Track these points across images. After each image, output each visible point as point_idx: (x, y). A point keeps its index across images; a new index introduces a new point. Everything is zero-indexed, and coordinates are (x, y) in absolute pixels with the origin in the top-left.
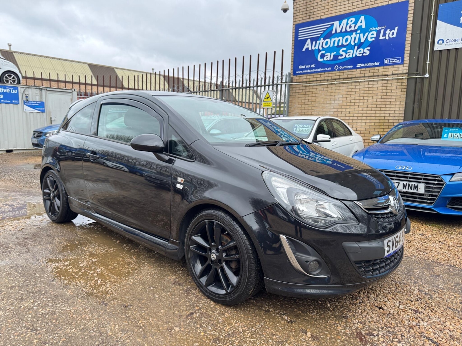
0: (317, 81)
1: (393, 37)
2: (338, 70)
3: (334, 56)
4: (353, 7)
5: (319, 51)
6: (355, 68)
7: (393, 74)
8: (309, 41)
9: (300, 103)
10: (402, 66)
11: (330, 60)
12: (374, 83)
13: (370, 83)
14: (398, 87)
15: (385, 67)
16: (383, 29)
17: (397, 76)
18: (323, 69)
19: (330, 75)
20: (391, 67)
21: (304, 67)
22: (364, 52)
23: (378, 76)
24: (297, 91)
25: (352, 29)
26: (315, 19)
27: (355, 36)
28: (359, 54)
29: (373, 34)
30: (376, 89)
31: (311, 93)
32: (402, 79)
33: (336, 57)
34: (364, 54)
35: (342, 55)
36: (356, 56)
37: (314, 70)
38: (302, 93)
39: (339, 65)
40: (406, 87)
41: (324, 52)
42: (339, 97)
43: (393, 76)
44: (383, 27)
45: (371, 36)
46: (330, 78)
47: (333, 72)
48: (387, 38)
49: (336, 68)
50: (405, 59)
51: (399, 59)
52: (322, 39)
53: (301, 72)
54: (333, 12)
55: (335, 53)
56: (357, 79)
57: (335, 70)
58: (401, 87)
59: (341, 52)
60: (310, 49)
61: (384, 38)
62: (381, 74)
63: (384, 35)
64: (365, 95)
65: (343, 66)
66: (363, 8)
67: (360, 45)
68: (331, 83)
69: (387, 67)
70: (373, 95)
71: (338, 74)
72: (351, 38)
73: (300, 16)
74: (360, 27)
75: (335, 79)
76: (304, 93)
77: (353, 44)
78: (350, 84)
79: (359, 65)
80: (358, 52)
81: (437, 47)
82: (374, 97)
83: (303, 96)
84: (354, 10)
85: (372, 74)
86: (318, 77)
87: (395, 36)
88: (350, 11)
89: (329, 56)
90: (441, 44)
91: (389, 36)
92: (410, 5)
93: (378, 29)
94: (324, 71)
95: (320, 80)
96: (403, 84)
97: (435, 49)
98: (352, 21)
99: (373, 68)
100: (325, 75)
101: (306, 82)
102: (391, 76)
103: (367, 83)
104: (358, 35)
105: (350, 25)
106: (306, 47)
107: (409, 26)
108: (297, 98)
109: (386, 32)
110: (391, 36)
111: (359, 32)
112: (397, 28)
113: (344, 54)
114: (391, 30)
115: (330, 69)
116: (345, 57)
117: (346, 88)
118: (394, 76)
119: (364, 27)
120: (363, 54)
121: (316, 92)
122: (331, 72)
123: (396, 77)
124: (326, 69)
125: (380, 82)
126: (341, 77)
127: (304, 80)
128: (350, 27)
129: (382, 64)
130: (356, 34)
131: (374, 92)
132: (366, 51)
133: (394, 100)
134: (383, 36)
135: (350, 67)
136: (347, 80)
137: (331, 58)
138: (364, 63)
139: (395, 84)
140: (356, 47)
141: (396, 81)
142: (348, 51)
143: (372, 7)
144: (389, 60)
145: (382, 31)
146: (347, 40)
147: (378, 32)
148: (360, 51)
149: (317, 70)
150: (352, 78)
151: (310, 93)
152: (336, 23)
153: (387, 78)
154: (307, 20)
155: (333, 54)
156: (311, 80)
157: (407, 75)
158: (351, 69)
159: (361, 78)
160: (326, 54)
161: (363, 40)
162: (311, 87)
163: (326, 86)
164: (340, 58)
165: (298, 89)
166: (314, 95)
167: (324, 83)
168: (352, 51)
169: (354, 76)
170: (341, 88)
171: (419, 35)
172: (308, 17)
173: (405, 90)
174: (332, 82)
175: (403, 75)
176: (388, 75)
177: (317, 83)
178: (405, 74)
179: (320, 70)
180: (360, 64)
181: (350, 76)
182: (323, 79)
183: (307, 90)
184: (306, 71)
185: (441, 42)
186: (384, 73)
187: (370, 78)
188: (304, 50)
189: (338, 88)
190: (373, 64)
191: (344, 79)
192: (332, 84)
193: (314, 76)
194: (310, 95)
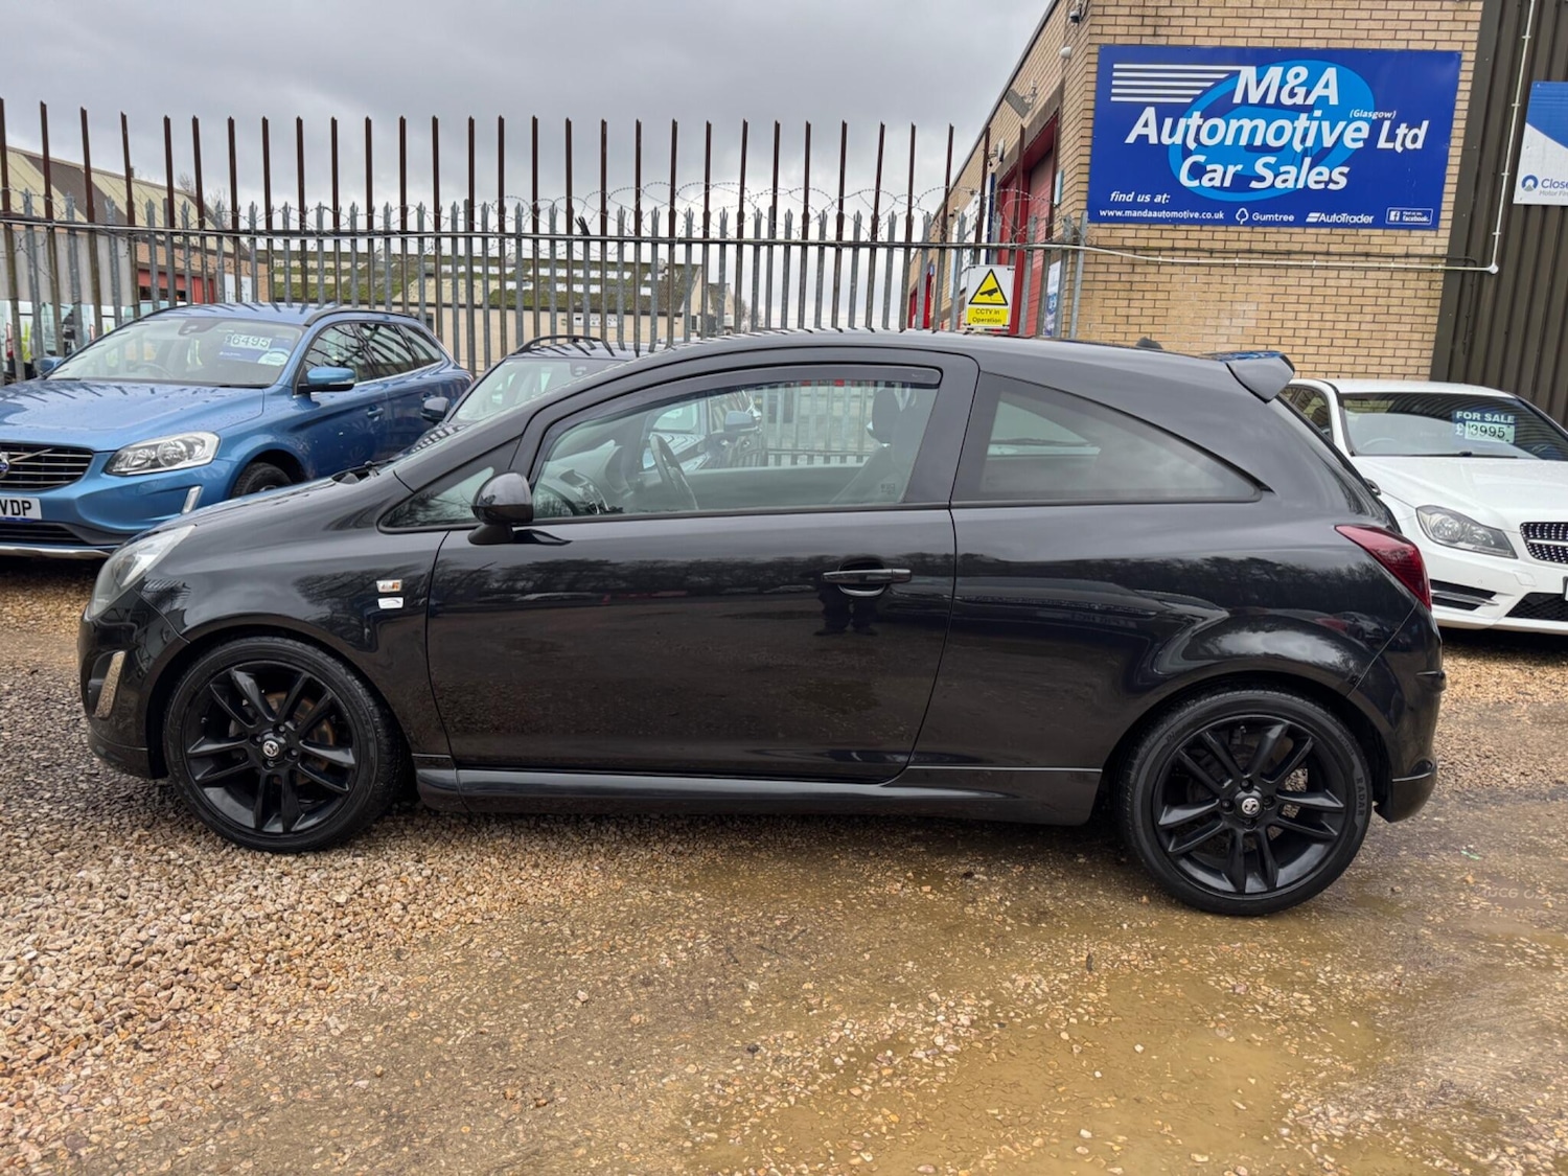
0: (1173, 249)
1: (1415, 149)
2: (1245, 224)
3: (1235, 175)
4: (1305, 34)
5: (1186, 152)
6: (1301, 222)
7: (1407, 256)
8: (1150, 114)
9: (1109, 319)
10: (1433, 233)
11: (1221, 188)
12: (1356, 274)
13: (1343, 274)
14: (1420, 293)
15: (1388, 232)
16: (1387, 119)
17: (1417, 260)
18: (1197, 215)
19: (1219, 236)
20: (1402, 232)
21: (1130, 198)
22: (1331, 180)
23: (1367, 255)
24: (1100, 277)
25: (1299, 100)
26: (1173, 41)
27: (1307, 124)
28: (1316, 182)
29: (1358, 130)
30: (1359, 292)
31: (1154, 287)
32: (1432, 270)
33: (1241, 182)
34: (1332, 186)
35: (1262, 179)
36: (1306, 186)
37: (1163, 214)
38: (1118, 286)
39: (1253, 207)
40: (1439, 294)
41: (1201, 158)
42: (1245, 307)
43: (1407, 260)
44: (1388, 115)
45: (1354, 135)
46: (1219, 245)
47: (1231, 229)
48: (1399, 149)
49: (1242, 215)
50: (1443, 215)
51: (1427, 214)
52: (1197, 114)
53: (1119, 213)
54: (1240, 32)
55: (1239, 167)
56: (1305, 257)
57: (1237, 224)
58: (1427, 293)
59: (1259, 168)
60: (1153, 140)
61: (1390, 146)
62: (1376, 250)
63: (1392, 137)
64: (1328, 308)
65: (1263, 213)
66: (1334, 45)
67: (1320, 156)
68: (1221, 261)
69: (1394, 232)
70: (1351, 309)
71: (1245, 236)
72: (1294, 129)
73: (1120, 20)
74: (1322, 101)
75: (1237, 252)
76: (1128, 286)
77: (1298, 147)
78: (1282, 272)
79: (1313, 217)
80: (1313, 176)
81: (1521, 197)
82: (1353, 317)
83: (1122, 294)
84: (1306, 44)
85: (1350, 249)
86: (1179, 236)
87: (1419, 145)
88: (1295, 44)
89: (1219, 176)
90: (1529, 189)
91: (1403, 144)
92: (1464, 66)
93: (1374, 117)
94: (1201, 222)
95: (1186, 250)
96: (1434, 286)
97: (1516, 201)
98: (1297, 76)
99: (1354, 231)
100: (1203, 235)
101: (1134, 249)
102: (1403, 260)
103: (1334, 274)
104: (1315, 124)
105: (1293, 88)
106: (1138, 130)
107: (1459, 126)
108: (1098, 302)
109: (1398, 131)
110: (1409, 145)
111: (1317, 113)
112: (1425, 124)
113: (1269, 175)
114: (1410, 128)
115: (1220, 215)
116: (1273, 185)
117: (1269, 281)
118: (1411, 260)
119: (1334, 101)
120: (1327, 183)
121: (1168, 287)
122: (1224, 228)
123: (1414, 264)
124: (1209, 216)
125: (1370, 274)
126: (1255, 246)
127: (1129, 243)
128: (1292, 94)
129: (1380, 223)
130: (1311, 118)
131: (1355, 301)
132: (1336, 176)
133: (1408, 328)
134: (1387, 141)
135: (1285, 218)
136: (1275, 257)
137: (1227, 183)
138: (1329, 213)
139: (1412, 285)
140: (1308, 161)
141: (1415, 276)
142: (1282, 169)
143: (1360, 45)
144: (1402, 212)
145: (1387, 124)
146: (1279, 133)
147: (1375, 127)
148: (1320, 174)
149: (1175, 214)
150: (1289, 253)
151: (1148, 287)
152: (1248, 73)
153: (1393, 265)
154: (1146, 41)
155: (1231, 170)
156: (1153, 244)
157: (1444, 261)
158: (1288, 224)
159: (1318, 257)
160: (1209, 168)
161: (1328, 142)
162: (1153, 269)
163: (1205, 270)
164: (1254, 184)
165: (1103, 268)
166: (1160, 295)
167: (1199, 258)
168: (1293, 170)
169: (1297, 247)
170: (1253, 280)
171: (1478, 154)
172: (1149, 31)
173: (1438, 303)
174: (1224, 258)
175: (1434, 261)
176: (1393, 257)
177: (1173, 257)
178: (1442, 257)
179: (1185, 214)
180: (1318, 215)
181: (1283, 247)
182: (1194, 245)
183: (1137, 278)
184: (1135, 214)
185: (1530, 182)
186: (1385, 250)
187: (1343, 258)
188: (1131, 139)
189: (1244, 280)
190: (1356, 219)
191: (1263, 252)
192: (1224, 265)
193: (1165, 234)
194: (1148, 295)
